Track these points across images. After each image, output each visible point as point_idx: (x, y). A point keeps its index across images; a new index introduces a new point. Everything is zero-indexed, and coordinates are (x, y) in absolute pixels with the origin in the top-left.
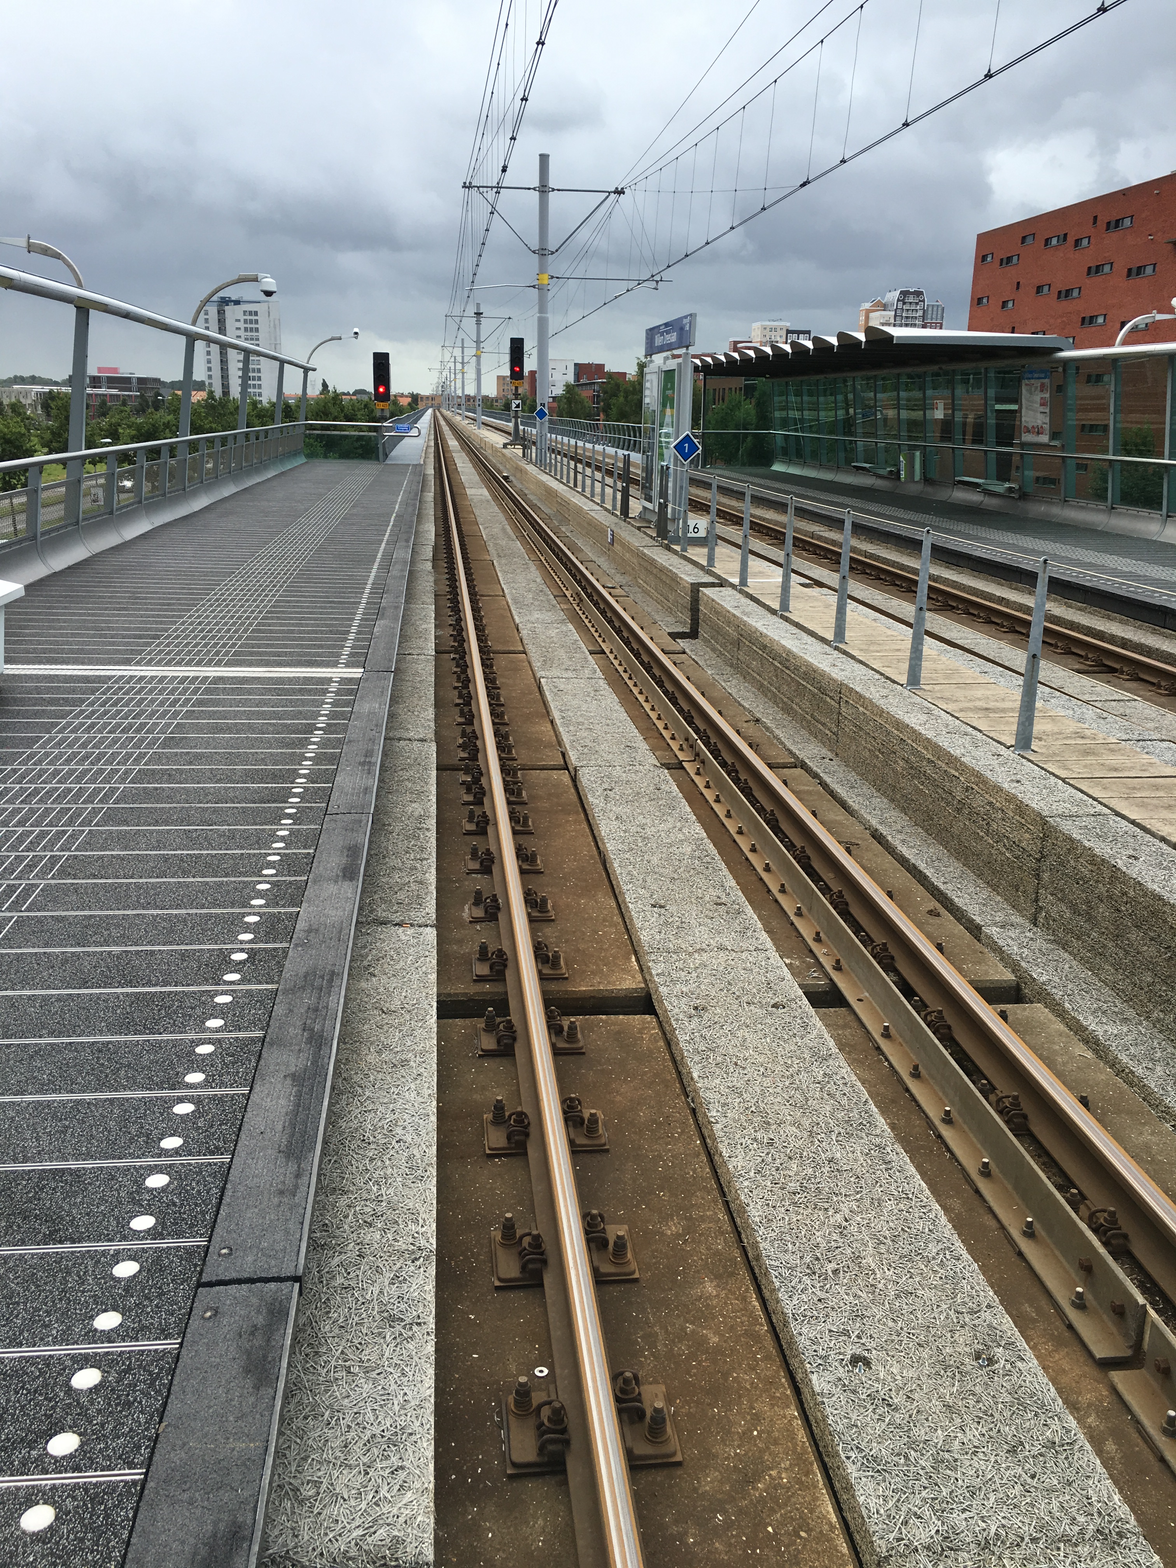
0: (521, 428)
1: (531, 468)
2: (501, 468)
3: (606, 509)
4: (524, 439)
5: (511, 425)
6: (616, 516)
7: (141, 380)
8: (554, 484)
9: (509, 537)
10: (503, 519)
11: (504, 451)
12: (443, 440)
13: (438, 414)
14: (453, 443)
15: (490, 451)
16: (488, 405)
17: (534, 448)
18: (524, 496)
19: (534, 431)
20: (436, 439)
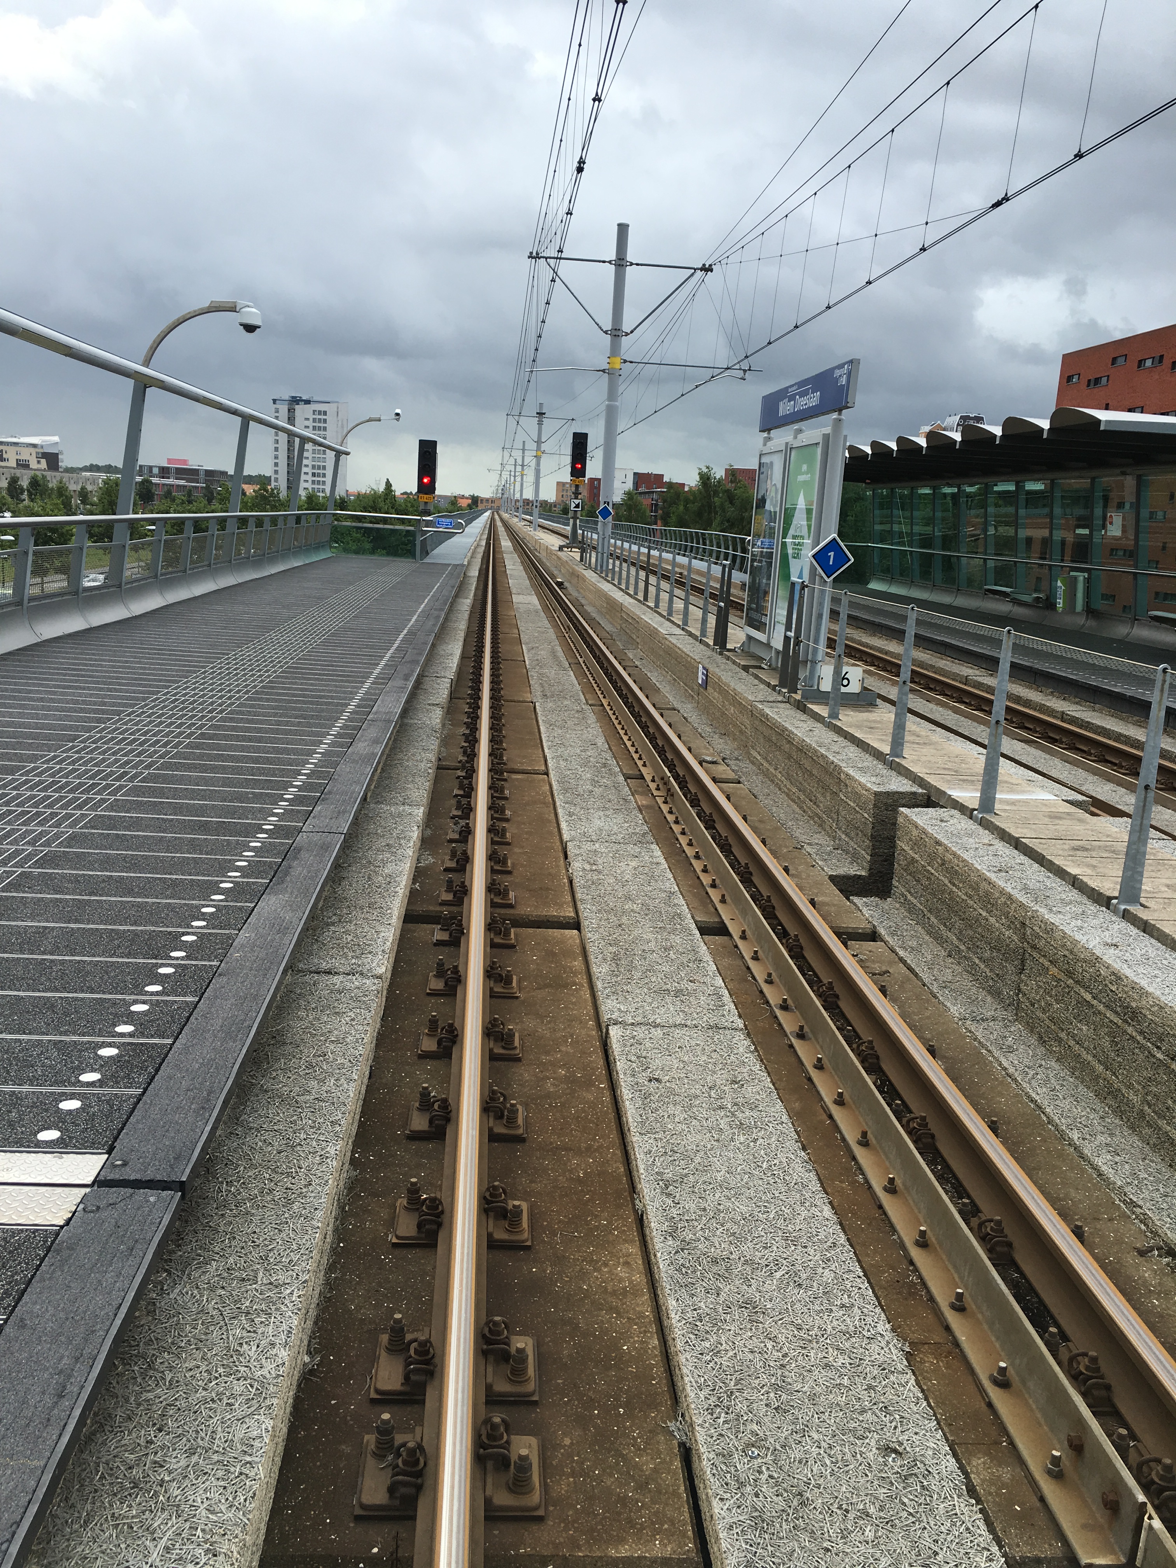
0: (580, 532)
1: (589, 575)
2: (555, 572)
3: (690, 634)
4: (582, 542)
5: (569, 528)
6: (707, 645)
7: (209, 473)
8: (618, 596)
9: (560, 664)
10: (554, 637)
11: (559, 553)
12: (496, 540)
13: (496, 517)
14: (506, 543)
15: (544, 554)
16: (546, 509)
17: (594, 555)
18: (580, 607)
19: (595, 536)
20: (489, 539)
